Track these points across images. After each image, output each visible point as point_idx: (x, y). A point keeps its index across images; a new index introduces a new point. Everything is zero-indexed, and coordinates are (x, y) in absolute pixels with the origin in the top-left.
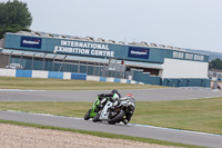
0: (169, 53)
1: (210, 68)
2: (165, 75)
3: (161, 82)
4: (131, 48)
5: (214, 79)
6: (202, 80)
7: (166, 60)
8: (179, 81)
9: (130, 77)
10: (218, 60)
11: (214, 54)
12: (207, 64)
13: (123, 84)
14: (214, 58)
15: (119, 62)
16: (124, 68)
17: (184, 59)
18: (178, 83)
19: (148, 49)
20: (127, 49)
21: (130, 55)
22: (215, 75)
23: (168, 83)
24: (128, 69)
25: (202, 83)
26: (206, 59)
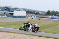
0: (15, 9)
1: (26, 13)
2: (14, 15)
3: (13, 17)
4: (5, 8)
5: (27, 16)
6: (24, 16)
7: (15, 11)
8: (18, 16)
9: (5, 15)
10: (28, 11)
11: (27, 9)
12: (25, 12)
13: (3, 17)
14: (27, 10)
15: (2, 11)
16: (4, 13)
17: (20, 11)
18: (18, 17)
19: (10, 8)
20: (4, 8)
21: (5, 10)
22: (28, 15)
23: (15, 17)
24: (5, 13)
25: (24, 17)
26: (25, 10)
